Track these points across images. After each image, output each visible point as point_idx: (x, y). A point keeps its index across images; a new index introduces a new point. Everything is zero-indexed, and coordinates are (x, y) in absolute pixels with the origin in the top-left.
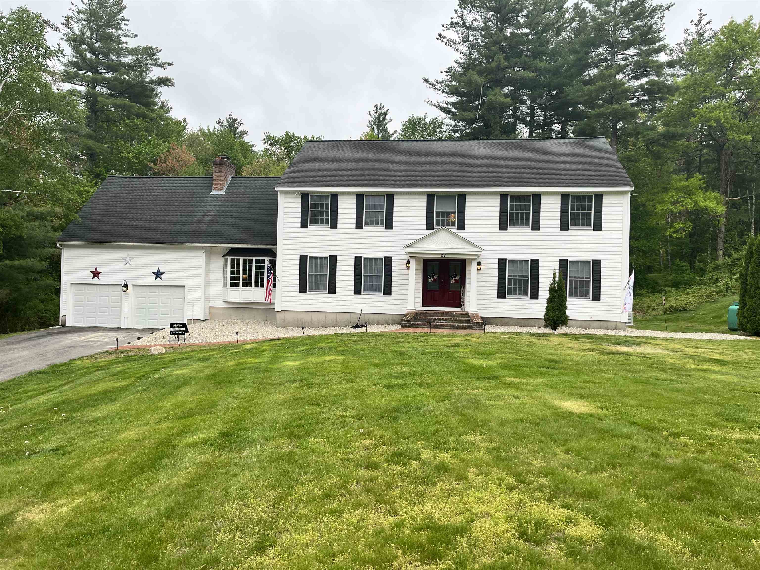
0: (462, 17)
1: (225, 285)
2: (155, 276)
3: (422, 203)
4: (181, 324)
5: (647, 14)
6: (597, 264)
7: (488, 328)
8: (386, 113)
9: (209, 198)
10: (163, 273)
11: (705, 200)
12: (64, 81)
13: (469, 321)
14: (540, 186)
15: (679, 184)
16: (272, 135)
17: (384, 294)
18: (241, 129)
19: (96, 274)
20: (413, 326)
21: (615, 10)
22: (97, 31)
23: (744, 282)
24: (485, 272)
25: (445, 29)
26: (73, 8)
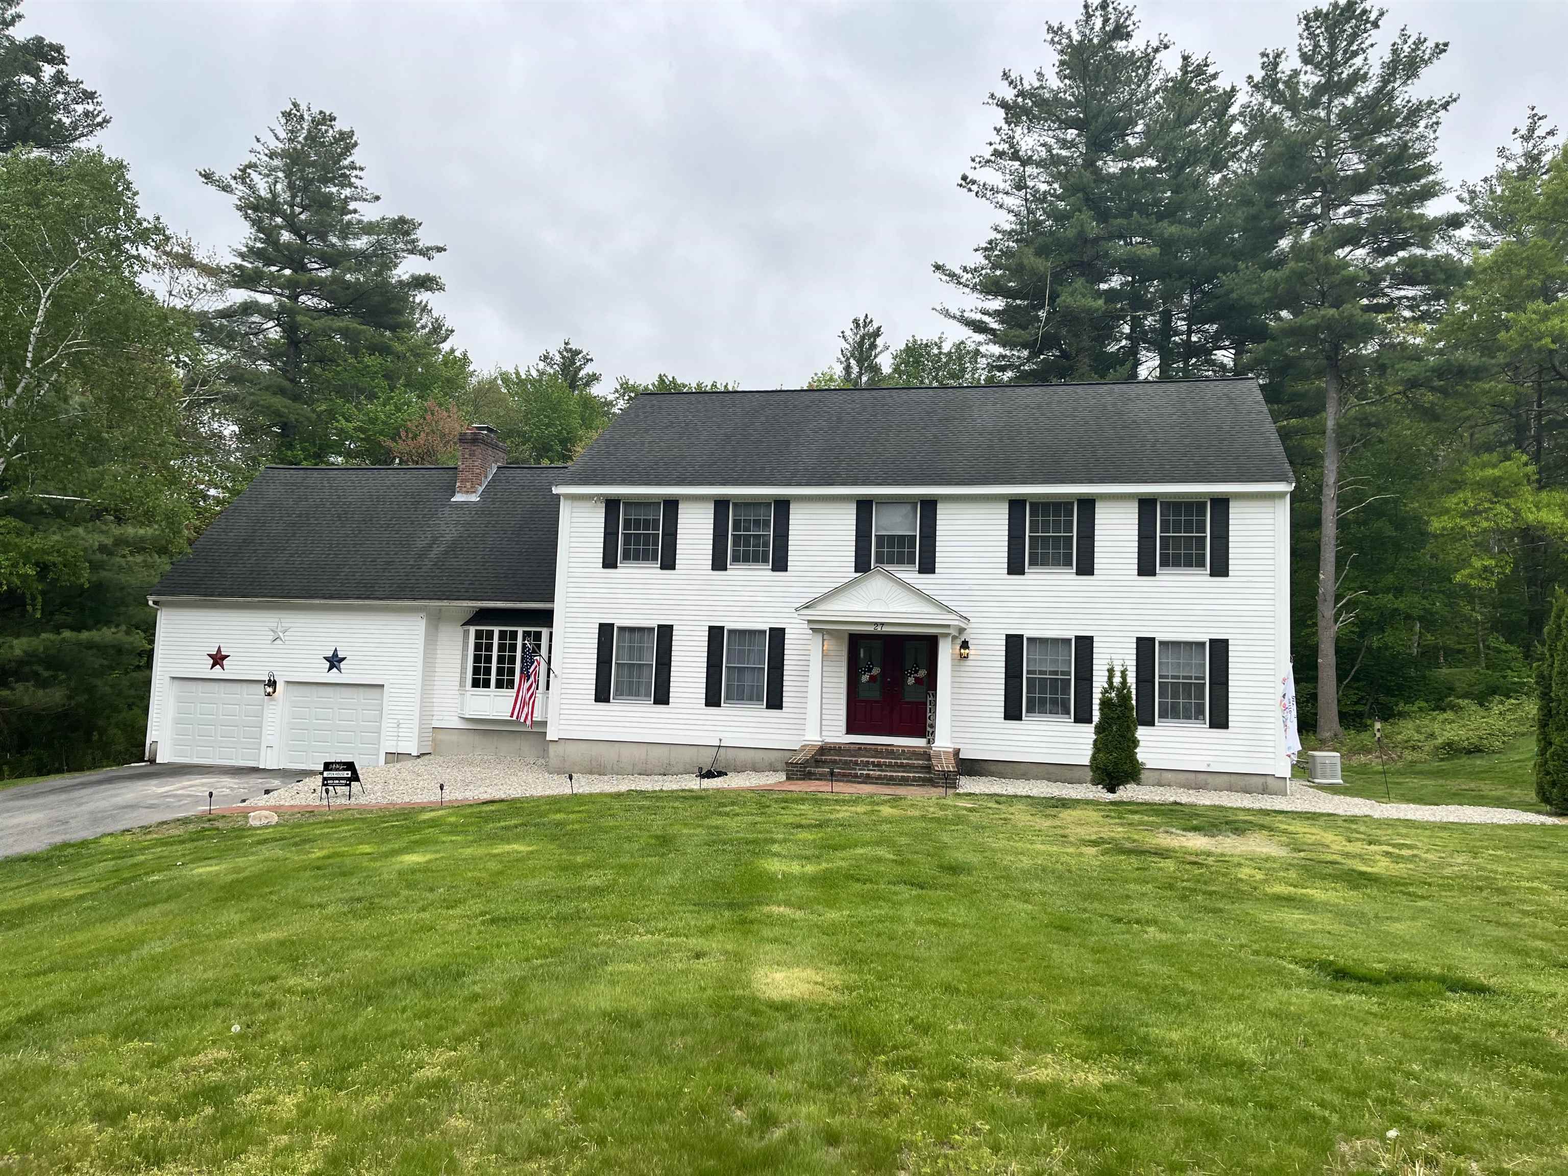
0: (1010, 140)
1: (462, 684)
2: (328, 665)
3: (847, 518)
4: (344, 764)
5: (1398, 120)
6: (1220, 648)
7: (968, 785)
8: (877, 333)
9: (447, 509)
10: (344, 659)
11: (1539, 509)
12: (237, 286)
13: (929, 768)
14: (1091, 481)
15: (1480, 474)
16: (631, 382)
17: (768, 707)
18: (588, 370)
19: (218, 659)
20: (808, 776)
21: (1328, 115)
22: (305, 189)
23: (1546, 694)
24: (979, 664)
25: (978, 166)
26: (258, 147)
